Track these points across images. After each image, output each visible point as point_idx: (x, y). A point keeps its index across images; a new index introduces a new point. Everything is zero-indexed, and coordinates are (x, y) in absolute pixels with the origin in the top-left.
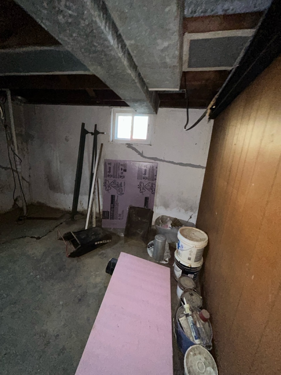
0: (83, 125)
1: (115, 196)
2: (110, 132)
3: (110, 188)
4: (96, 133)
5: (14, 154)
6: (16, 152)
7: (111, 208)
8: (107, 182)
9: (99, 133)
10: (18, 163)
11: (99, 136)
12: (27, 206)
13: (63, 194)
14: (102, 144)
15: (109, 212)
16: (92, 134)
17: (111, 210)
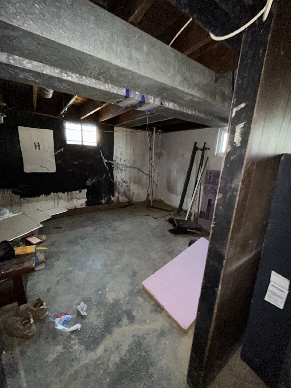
0: (196, 143)
1: (211, 200)
2: (215, 147)
3: (208, 193)
4: (204, 149)
5: (152, 165)
6: (153, 165)
7: (207, 210)
8: (207, 188)
9: (206, 149)
10: (153, 171)
11: (206, 151)
12: (153, 201)
13: (175, 195)
14: (208, 158)
15: (205, 213)
16: (201, 150)
17: (207, 212)
